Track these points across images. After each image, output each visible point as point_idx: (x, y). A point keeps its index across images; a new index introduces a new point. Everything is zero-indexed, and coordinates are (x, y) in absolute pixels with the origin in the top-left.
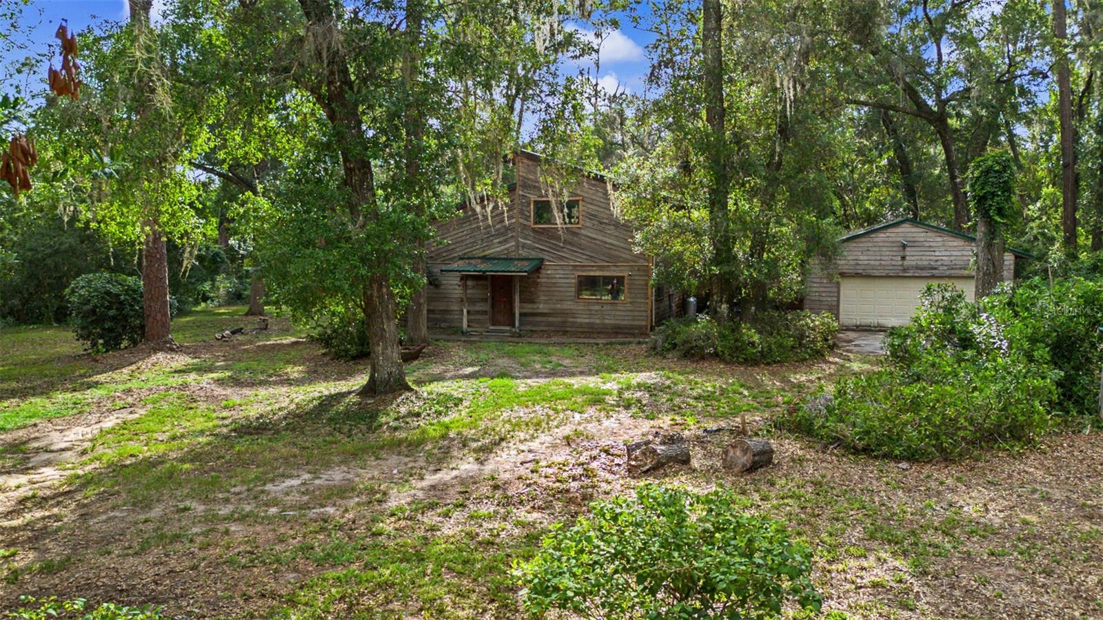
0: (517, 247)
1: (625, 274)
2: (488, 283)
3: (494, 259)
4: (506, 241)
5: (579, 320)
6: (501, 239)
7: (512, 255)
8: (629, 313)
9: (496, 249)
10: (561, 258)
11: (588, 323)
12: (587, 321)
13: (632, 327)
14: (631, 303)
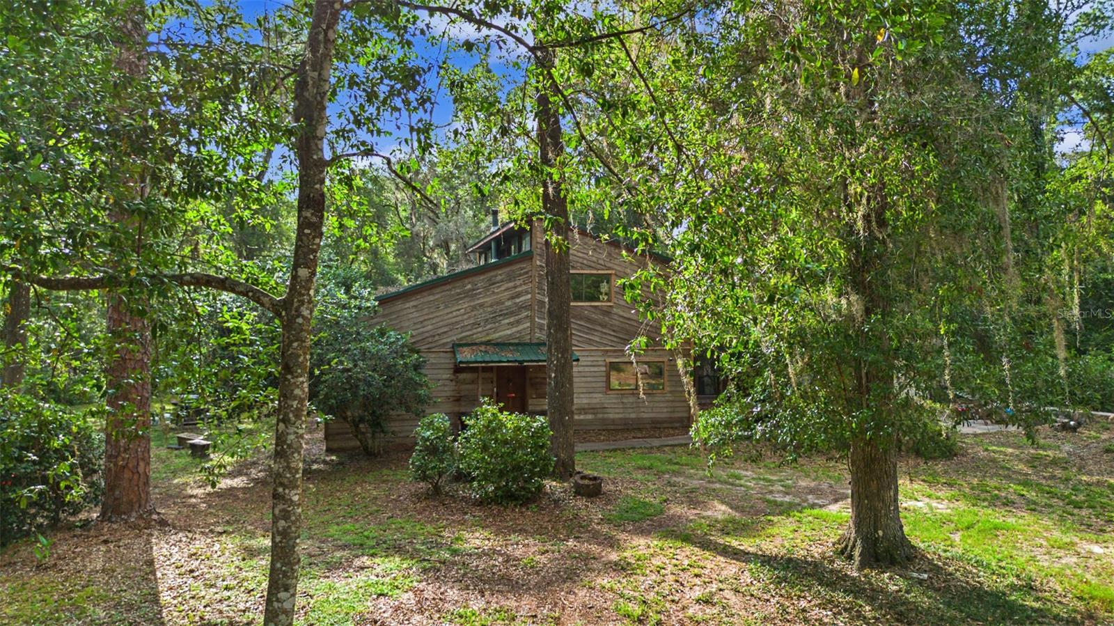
0: (532, 329)
1: (665, 360)
2: (494, 376)
3: (504, 344)
4: (518, 322)
5: (611, 416)
6: (512, 320)
7: (527, 339)
8: (670, 404)
9: (505, 332)
10: (590, 342)
11: (621, 419)
12: (621, 416)
13: (672, 420)
14: (671, 392)
